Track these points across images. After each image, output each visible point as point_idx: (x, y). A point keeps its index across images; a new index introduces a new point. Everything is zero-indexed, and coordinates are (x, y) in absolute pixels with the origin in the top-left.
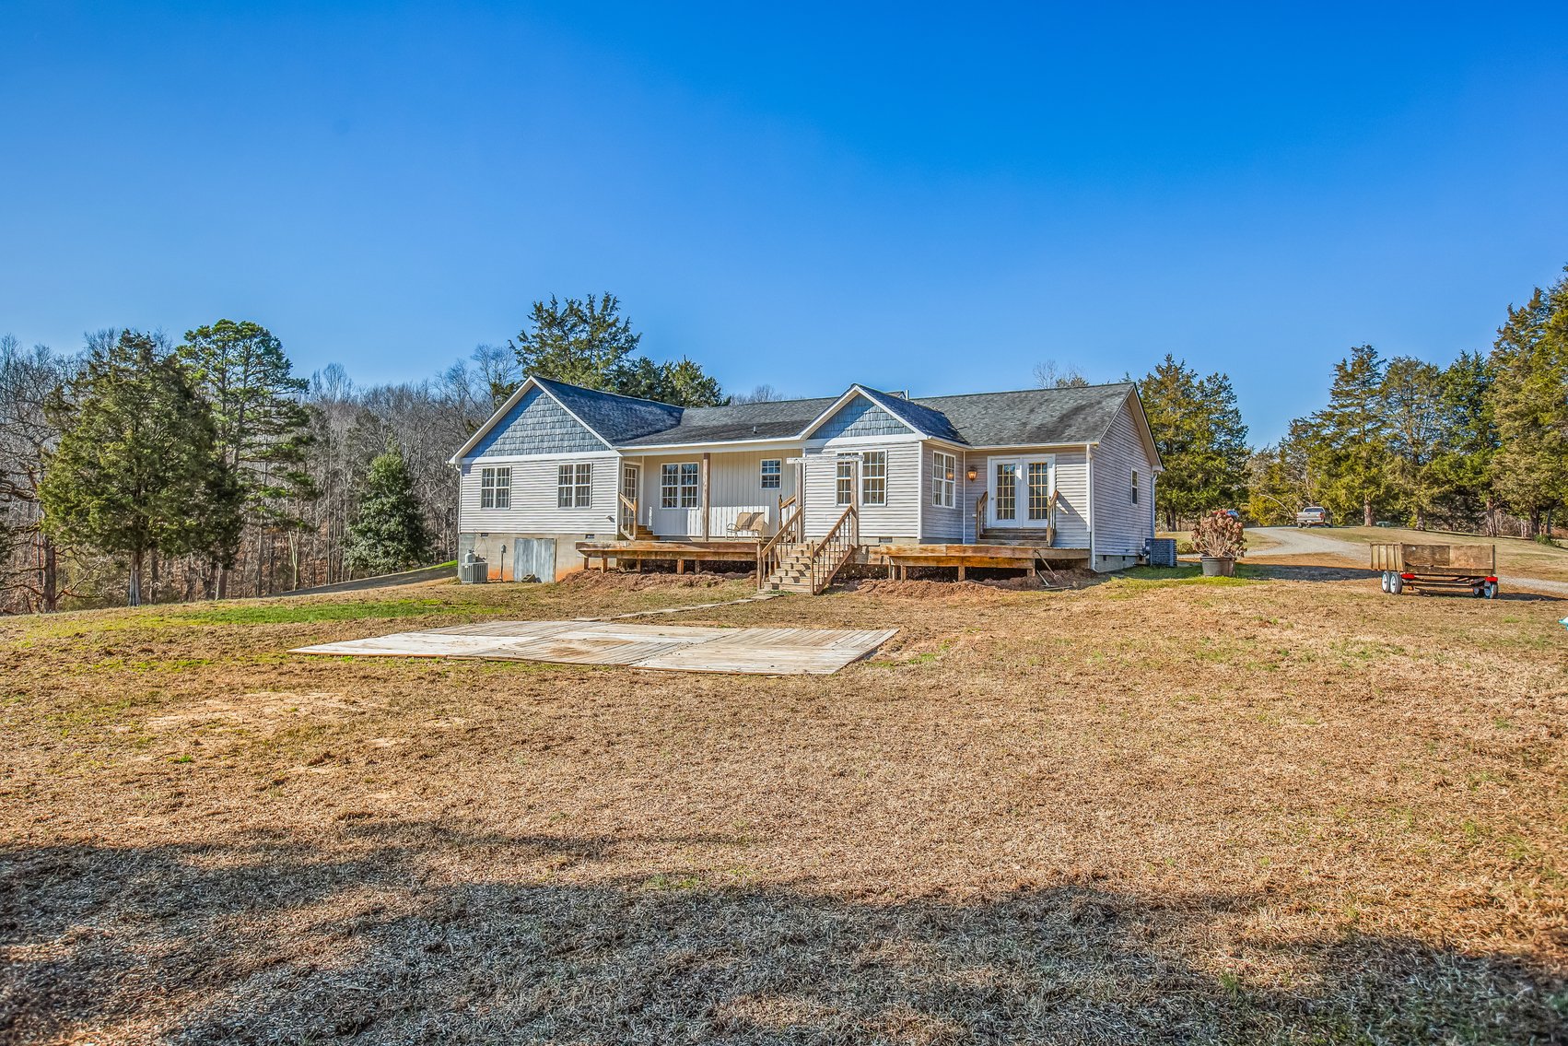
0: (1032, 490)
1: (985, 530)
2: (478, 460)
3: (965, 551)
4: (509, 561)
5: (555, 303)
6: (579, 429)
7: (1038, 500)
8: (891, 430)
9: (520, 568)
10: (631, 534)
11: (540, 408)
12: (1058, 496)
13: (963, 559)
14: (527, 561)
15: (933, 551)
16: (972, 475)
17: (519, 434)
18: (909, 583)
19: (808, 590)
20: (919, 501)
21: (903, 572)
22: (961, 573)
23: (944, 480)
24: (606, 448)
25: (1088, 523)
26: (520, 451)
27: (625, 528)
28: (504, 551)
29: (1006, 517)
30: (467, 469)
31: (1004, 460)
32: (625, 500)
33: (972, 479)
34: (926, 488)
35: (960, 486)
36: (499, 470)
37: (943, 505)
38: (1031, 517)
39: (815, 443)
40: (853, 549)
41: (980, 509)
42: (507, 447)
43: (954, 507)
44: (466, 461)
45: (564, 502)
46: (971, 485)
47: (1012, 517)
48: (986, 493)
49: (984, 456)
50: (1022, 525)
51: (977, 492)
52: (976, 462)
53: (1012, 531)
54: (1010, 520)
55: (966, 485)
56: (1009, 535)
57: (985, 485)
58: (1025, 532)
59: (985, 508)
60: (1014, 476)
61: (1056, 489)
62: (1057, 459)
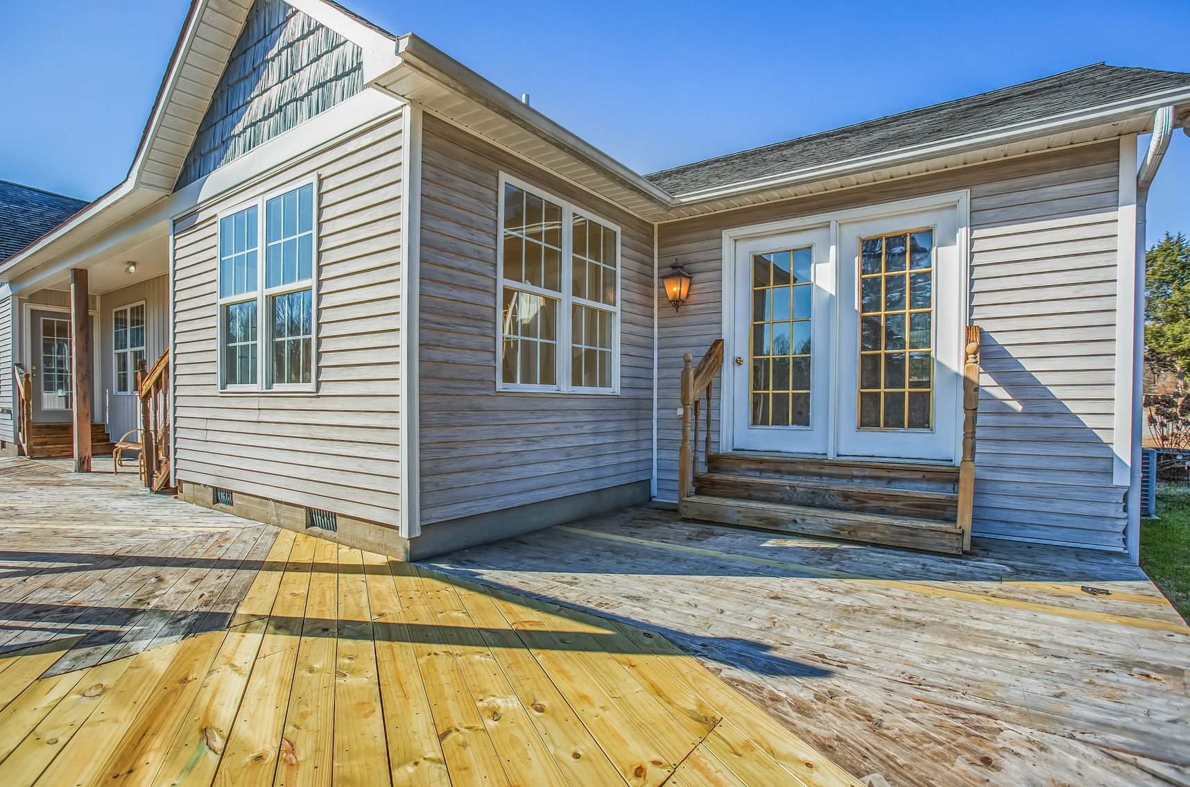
0: (871, 332)
1: (714, 462)
7: (895, 363)
16: (675, 289)
23: (566, 299)
25: (1123, 451)
29: (780, 420)
31: (774, 239)
33: (677, 303)
35: (640, 323)
37: (564, 383)
38: (867, 421)
39: (185, 200)
41: (695, 392)
43: (616, 387)
46: (675, 320)
47: (802, 418)
48: (719, 342)
49: (715, 232)
50: (837, 443)
51: (693, 340)
52: (691, 250)
53: (801, 468)
54: (795, 427)
55: (662, 322)
56: (792, 487)
57: (715, 318)
58: (852, 477)
59: (714, 392)
60: (809, 286)
61: (971, 321)
62: (978, 203)
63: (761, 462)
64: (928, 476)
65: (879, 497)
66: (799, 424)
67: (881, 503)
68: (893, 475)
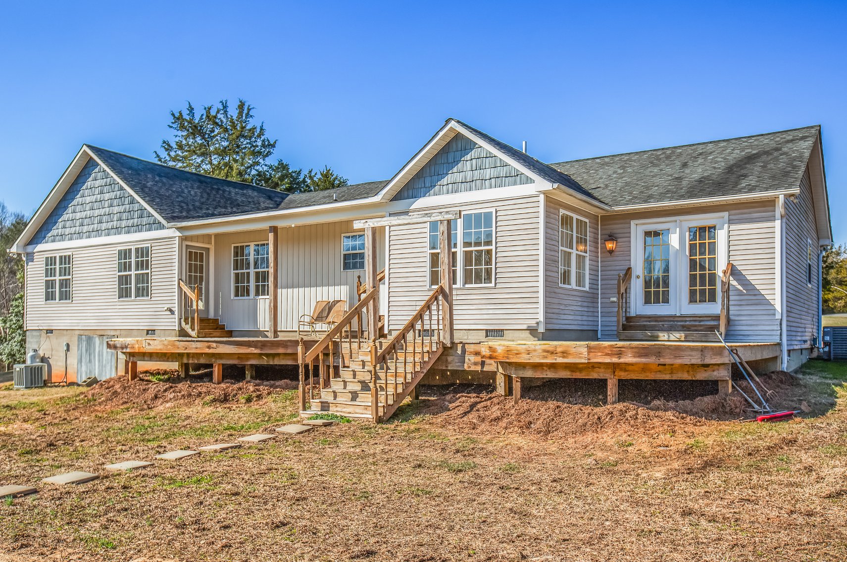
0: (693, 264)
1: (628, 319)
2: (40, 247)
3: (620, 354)
4: (73, 361)
5: (191, 109)
6: (136, 207)
7: (702, 277)
8: (500, 181)
9: (84, 368)
10: (193, 330)
11: (98, 183)
12: (733, 271)
13: (614, 367)
14: (90, 361)
15: (565, 354)
16: (610, 245)
17: (78, 215)
18: (524, 404)
19: (369, 415)
20: (541, 279)
21: (517, 386)
22: (612, 389)
23: (574, 252)
24: (162, 227)
25: (778, 307)
26: (80, 235)
27: (187, 323)
28: (68, 350)
29: (657, 301)
30: (30, 257)
31: (653, 225)
32: (185, 289)
33: (611, 252)
34: (550, 262)
35: (594, 260)
36: (61, 257)
37: (573, 285)
38: (692, 300)
39: (400, 205)
40: (445, 348)
41: (622, 290)
42: (67, 231)
43: (587, 288)
44: (29, 249)
45: (124, 293)
46: (609, 258)
47: (666, 301)
48: (629, 269)
49: (628, 221)
50: (680, 310)
51: (618, 268)
52: (616, 228)
53: (666, 319)
54: (663, 304)
55: (603, 259)
56: (663, 325)
57: (627, 258)
58: (686, 321)
59: (628, 290)
60: (669, 245)
61: (729, 261)
62: (731, 217)
63: (649, 317)
64: (714, 318)
65: (695, 326)
66: (665, 303)
67: (696, 328)
68: (701, 319)
